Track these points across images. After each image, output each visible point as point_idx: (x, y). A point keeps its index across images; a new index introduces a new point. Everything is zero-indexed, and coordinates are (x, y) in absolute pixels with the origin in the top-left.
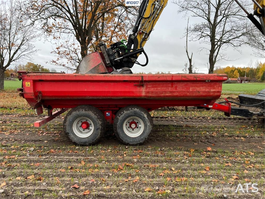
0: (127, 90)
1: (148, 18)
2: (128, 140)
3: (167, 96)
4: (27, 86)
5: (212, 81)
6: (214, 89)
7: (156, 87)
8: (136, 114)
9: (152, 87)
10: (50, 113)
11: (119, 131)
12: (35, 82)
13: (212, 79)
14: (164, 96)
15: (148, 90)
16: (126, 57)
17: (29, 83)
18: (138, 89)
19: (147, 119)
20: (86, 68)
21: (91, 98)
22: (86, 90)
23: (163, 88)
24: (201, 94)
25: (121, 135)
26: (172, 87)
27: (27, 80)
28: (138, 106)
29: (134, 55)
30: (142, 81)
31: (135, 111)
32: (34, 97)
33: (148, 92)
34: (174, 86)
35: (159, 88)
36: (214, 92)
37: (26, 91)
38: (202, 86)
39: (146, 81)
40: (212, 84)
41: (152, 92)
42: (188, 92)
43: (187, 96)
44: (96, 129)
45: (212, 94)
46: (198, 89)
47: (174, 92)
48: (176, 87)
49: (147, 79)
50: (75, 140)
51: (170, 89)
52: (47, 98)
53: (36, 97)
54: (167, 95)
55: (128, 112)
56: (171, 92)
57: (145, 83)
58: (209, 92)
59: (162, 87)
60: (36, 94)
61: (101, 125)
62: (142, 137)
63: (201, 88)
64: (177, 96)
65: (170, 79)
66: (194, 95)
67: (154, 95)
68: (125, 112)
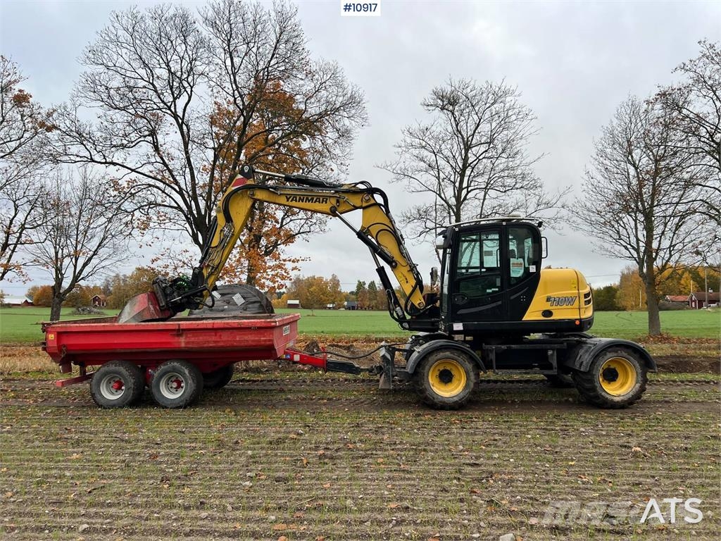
0: (164, 340)
1: (216, 247)
2: (165, 402)
3: (211, 347)
4: (50, 338)
5: (260, 328)
6: (264, 337)
7: (197, 336)
8: (174, 370)
9: (193, 336)
10: (83, 372)
11: (154, 390)
12: (60, 335)
13: (259, 325)
14: (207, 347)
15: (188, 340)
16: (185, 297)
17: (53, 336)
18: (176, 339)
19: (188, 375)
20: (129, 314)
21: (122, 351)
22: (116, 342)
23: (205, 338)
24: (250, 343)
25: (157, 396)
26: (216, 335)
27: (51, 332)
28: (178, 360)
29: (199, 294)
30: (179, 330)
31: (173, 366)
32: (57, 351)
33: (188, 343)
34: (218, 334)
35: (201, 338)
36: (265, 341)
37: (50, 345)
38: (251, 334)
39: (183, 330)
40: (262, 331)
41: (193, 342)
42: (235, 341)
43: (233, 346)
44: (128, 389)
45: (263, 343)
46: (246, 338)
47: (218, 342)
48: (220, 336)
49: (184, 328)
50: (102, 402)
51: (214, 338)
52: (72, 352)
53: (60, 350)
54: (211, 345)
55: (166, 367)
56: (215, 342)
57: (185, 332)
58: (259, 341)
59: (205, 335)
60: (60, 348)
61: (134, 384)
62: (182, 399)
63: (250, 336)
64: (222, 347)
65: (211, 327)
66: (242, 344)
67: (195, 346)
68: (162, 367)
